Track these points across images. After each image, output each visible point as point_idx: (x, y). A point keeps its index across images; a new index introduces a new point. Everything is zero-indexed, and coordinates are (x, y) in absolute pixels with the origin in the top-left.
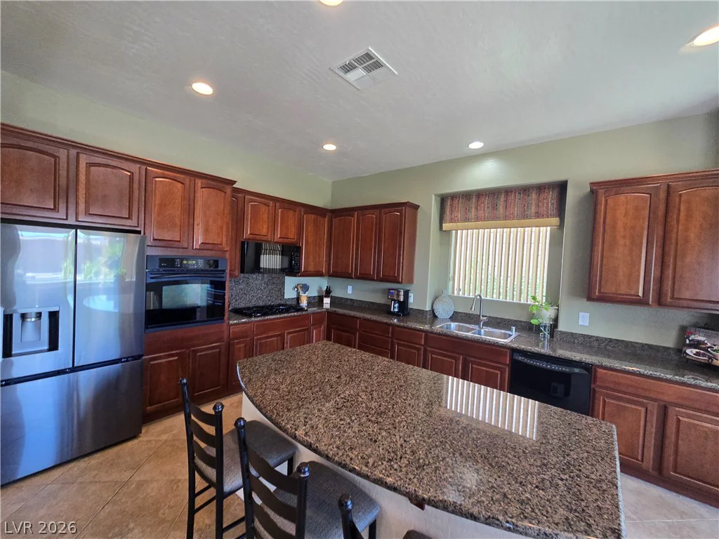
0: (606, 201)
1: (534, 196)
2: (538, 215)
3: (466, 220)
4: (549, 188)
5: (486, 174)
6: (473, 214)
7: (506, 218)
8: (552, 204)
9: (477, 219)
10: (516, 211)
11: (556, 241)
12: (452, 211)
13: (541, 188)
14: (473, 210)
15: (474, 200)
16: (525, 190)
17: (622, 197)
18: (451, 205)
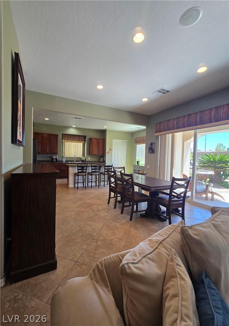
0: (92, 141)
4: (83, 137)
6: (70, 139)
7: (76, 141)
11: (84, 146)
12: (65, 138)
15: (70, 136)
18: (64, 136)
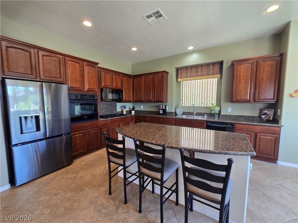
0: (237, 67)
1: (211, 67)
2: (213, 74)
3: (187, 77)
4: (217, 64)
5: (194, 59)
6: (189, 74)
7: (201, 76)
8: (218, 69)
9: (191, 77)
10: (205, 73)
11: (219, 84)
12: (181, 74)
13: (214, 64)
14: (189, 73)
15: (189, 69)
16: (208, 65)
17: (242, 66)
18: (181, 72)
